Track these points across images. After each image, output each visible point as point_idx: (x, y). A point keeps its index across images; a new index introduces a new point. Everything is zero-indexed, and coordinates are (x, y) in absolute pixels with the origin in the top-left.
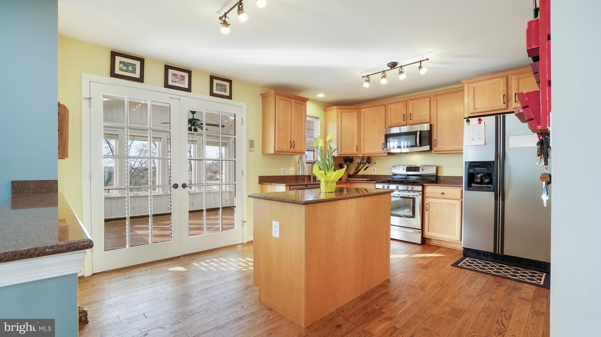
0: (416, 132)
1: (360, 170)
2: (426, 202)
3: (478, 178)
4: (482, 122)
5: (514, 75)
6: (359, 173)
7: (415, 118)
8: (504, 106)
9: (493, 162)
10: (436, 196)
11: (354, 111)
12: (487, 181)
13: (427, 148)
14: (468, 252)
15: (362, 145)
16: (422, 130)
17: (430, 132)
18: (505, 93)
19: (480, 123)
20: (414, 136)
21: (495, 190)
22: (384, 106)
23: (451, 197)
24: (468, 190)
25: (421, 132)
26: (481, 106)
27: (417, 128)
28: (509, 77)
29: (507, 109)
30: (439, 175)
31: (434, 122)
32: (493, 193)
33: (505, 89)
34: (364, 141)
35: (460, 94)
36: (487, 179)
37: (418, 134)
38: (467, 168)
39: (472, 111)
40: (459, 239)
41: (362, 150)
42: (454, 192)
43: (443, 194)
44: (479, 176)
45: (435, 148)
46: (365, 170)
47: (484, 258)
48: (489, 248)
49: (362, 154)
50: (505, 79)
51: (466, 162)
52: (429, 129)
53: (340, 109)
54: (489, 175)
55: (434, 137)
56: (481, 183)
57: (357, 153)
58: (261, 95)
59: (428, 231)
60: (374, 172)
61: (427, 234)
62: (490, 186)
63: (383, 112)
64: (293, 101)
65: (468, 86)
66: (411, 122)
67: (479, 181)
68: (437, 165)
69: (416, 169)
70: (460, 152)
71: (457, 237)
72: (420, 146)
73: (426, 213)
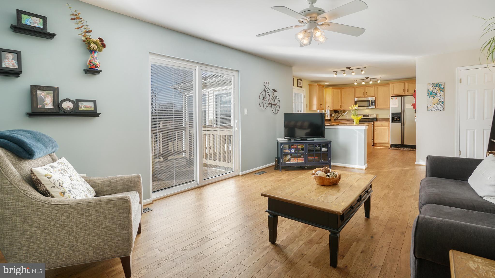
0: (369, 100)
1: (339, 116)
2: (375, 129)
3: (395, 119)
4: (397, 99)
5: (407, 82)
6: (339, 118)
7: (368, 94)
8: (404, 93)
9: (401, 113)
10: (379, 126)
11: (339, 89)
12: (399, 119)
13: (374, 107)
14: (393, 146)
15: (343, 105)
16: (372, 99)
17: (375, 100)
18: (404, 88)
19: (396, 99)
20: (368, 102)
21: (401, 123)
22: (354, 89)
23: (385, 126)
24: (392, 123)
25: (371, 100)
26: (396, 93)
27: (370, 99)
28: (405, 83)
29: (405, 94)
30: (377, 118)
31: (376, 96)
32: (401, 124)
33: (404, 87)
34: (344, 103)
35: (388, 86)
36: (398, 119)
37: (370, 101)
38: (392, 115)
39: (393, 94)
40: (388, 142)
41: (343, 107)
42: (386, 124)
43: (382, 125)
44: (396, 118)
45: (377, 107)
46: (342, 116)
47: (398, 147)
48: (400, 143)
49: (343, 109)
50: (404, 83)
51: (391, 113)
52: (375, 99)
53: (333, 88)
54: (399, 117)
55: (377, 103)
56: (397, 120)
57: (340, 108)
58: (309, 85)
59: (376, 140)
60: (347, 117)
61: (375, 141)
62: (400, 121)
63: (353, 91)
64: (321, 87)
65: (391, 85)
66: (366, 96)
67: (396, 119)
68: (377, 114)
69: (368, 115)
70: (388, 108)
71: (387, 141)
72: (371, 106)
73: (375, 133)
